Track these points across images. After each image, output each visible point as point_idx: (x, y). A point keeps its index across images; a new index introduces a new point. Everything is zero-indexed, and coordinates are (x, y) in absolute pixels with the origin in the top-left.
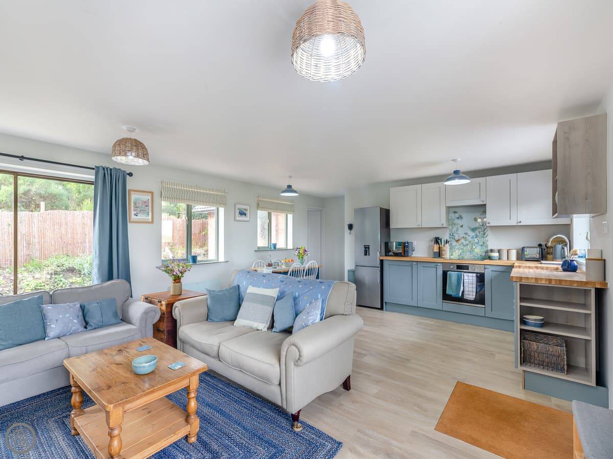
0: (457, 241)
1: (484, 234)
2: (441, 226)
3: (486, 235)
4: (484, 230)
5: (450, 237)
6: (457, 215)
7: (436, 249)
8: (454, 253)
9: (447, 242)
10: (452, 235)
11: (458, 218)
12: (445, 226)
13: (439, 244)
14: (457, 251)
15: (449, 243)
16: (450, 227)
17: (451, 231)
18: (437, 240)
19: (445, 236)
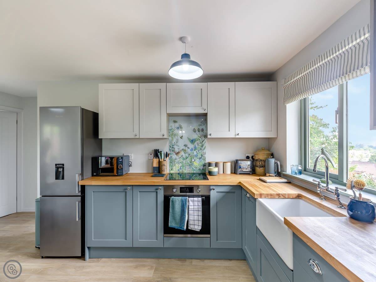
0: (177, 153)
1: (202, 146)
2: (161, 137)
3: (204, 147)
4: (203, 141)
5: (170, 150)
6: (177, 125)
7: (155, 165)
8: (174, 168)
9: (167, 155)
10: (172, 147)
11: (178, 128)
12: (165, 137)
13: (159, 158)
14: (177, 165)
15: (170, 156)
16: (170, 138)
17: (171, 142)
18: (157, 153)
19: (165, 149)
